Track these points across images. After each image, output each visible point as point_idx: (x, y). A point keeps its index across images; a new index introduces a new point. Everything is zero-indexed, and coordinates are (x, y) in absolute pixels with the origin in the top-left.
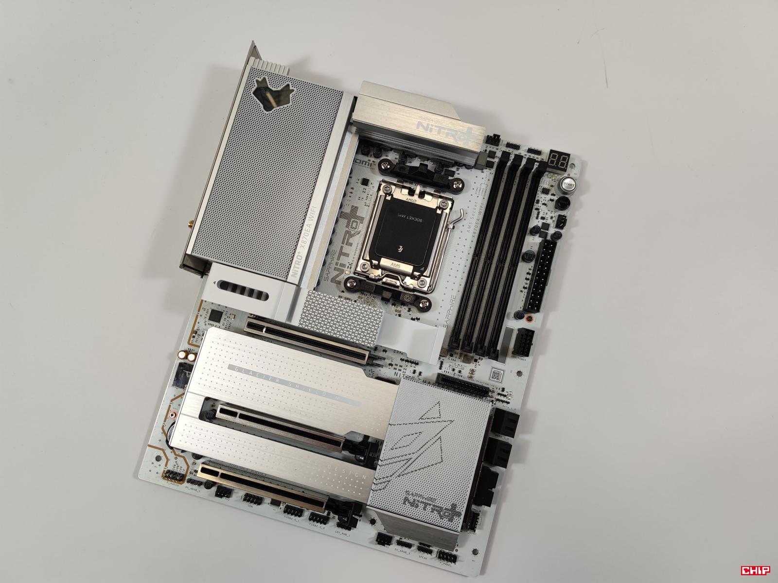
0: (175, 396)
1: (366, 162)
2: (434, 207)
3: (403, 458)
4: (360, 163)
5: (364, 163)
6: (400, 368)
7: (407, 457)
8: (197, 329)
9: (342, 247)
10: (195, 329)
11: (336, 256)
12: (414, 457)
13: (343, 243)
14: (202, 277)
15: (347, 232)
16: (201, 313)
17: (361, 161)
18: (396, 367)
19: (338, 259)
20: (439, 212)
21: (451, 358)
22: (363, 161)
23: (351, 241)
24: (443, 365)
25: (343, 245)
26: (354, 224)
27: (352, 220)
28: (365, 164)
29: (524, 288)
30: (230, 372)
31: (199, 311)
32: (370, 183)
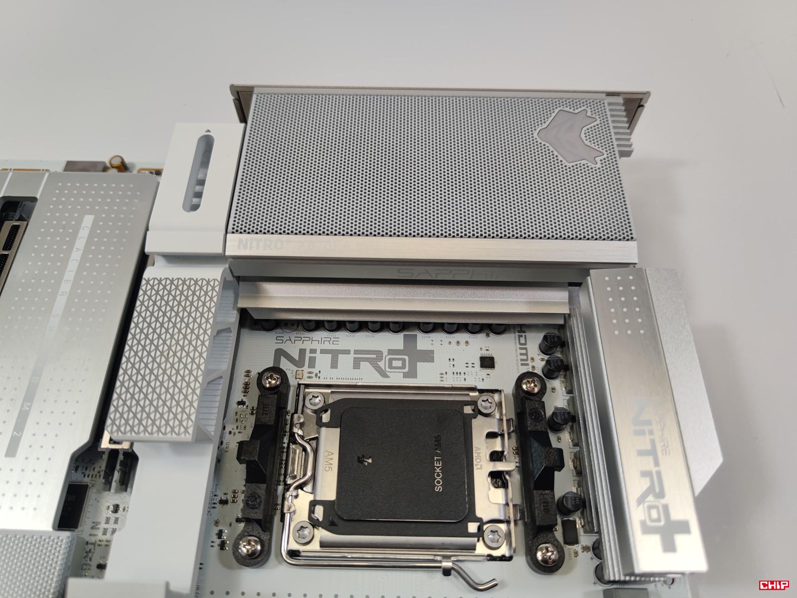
1: (526, 354)
2: (479, 514)
4: (520, 344)
5: (524, 351)
9: (347, 352)
11: (327, 346)
13: (356, 352)
15: (379, 353)
17: (525, 344)
19: (323, 352)
20: (472, 527)
22: (526, 349)
25: (352, 352)
26: (398, 364)
27: (406, 358)
28: (521, 354)
32: (489, 371)
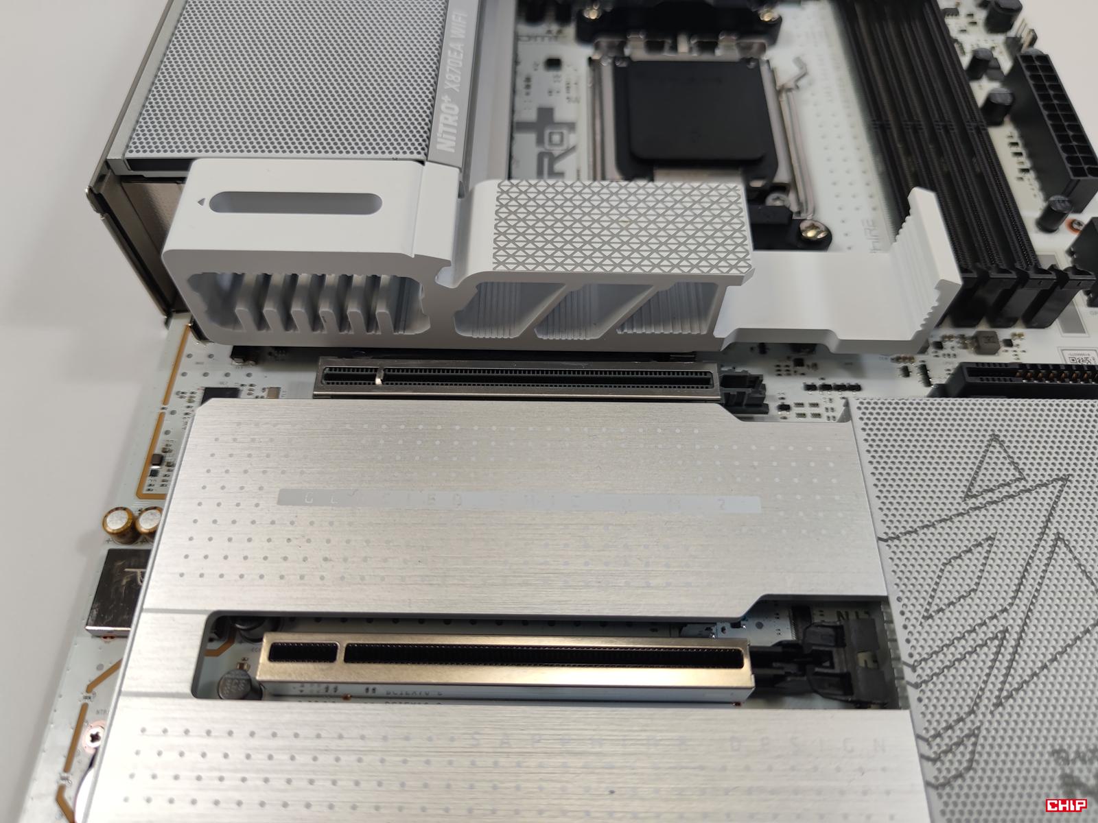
0: (100, 667)
3: (981, 635)
5: (538, 36)
6: (816, 410)
7: (991, 629)
8: (165, 451)
10: (158, 451)
12: (1013, 620)
14: (167, 323)
15: (541, 156)
16: (170, 407)
17: (529, 35)
18: (800, 410)
21: (941, 352)
22: (535, 34)
23: (558, 167)
24: (930, 374)
26: (556, 138)
27: (548, 130)
28: (542, 39)
29: (1025, 171)
30: (287, 512)
31: (166, 401)
32: (564, 65)
